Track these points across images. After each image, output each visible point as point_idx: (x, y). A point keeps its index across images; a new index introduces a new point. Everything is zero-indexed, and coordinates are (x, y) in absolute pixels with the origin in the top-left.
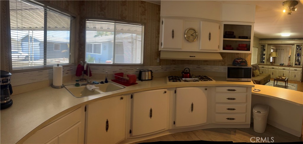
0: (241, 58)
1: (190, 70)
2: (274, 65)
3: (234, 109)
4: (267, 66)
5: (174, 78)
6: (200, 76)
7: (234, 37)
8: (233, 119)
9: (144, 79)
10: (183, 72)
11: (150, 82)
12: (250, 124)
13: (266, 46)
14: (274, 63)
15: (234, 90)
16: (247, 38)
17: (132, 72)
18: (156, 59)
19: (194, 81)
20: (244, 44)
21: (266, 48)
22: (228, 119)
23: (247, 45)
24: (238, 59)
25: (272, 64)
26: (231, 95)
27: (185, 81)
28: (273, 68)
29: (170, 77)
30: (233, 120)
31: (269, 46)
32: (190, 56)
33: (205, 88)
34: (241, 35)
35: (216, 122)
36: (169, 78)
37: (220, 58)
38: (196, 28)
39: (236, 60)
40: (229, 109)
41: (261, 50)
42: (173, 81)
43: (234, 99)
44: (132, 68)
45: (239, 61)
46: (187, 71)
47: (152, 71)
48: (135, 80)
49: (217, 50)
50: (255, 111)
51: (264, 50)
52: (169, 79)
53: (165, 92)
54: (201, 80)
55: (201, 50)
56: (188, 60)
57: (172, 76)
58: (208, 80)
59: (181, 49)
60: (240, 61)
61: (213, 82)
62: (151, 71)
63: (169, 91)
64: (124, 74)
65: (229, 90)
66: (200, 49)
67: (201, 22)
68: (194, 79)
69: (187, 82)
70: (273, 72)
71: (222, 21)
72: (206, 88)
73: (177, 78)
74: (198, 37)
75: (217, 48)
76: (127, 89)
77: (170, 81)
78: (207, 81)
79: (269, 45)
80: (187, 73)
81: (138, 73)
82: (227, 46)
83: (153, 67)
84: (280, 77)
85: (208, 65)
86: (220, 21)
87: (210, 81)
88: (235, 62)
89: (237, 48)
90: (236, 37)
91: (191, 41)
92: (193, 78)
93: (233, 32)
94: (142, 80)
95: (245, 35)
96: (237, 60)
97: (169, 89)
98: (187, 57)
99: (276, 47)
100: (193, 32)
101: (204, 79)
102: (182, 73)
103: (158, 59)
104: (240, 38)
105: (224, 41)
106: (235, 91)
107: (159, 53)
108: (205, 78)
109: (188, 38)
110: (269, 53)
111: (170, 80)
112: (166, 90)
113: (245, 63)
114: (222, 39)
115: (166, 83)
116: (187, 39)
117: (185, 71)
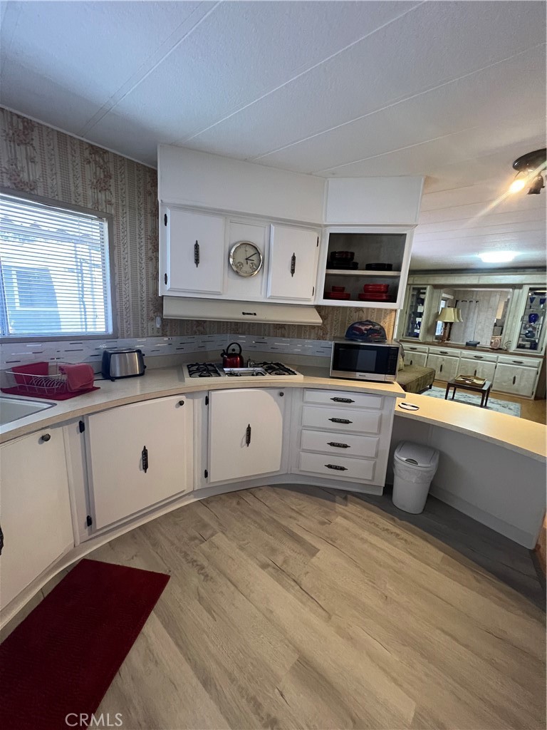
0: (370, 322)
1: (243, 349)
2: (447, 346)
3: (345, 446)
4: (426, 347)
5: (204, 368)
6: (265, 363)
7: (355, 267)
8: (342, 469)
9: (118, 375)
10: (225, 353)
11: (138, 381)
12: (384, 485)
13: (428, 291)
14: (448, 340)
15: (350, 401)
16: (388, 267)
17: (77, 359)
18: (153, 319)
19: (253, 375)
20: (380, 285)
21: (427, 297)
22: (330, 466)
23: (387, 286)
24: (361, 323)
25: (443, 340)
26: (342, 411)
27: (231, 374)
28: (444, 353)
29: (193, 365)
30: (341, 471)
31: (435, 290)
32: (244, 313)
33: (277, 391)
34: (373, 262)
35: (301, 471)
36: (189, 368)
37: (316, 319)
38: (259, 242)
39: (356, 326)
40: (332, 444)
41: (412, 302)
42: (200, 376)
43: (347, 422)
44: (78, 347)
45: (363, 328)
46: (234, 350)
47: (143, 353)
48: (91, 381)
49: (309, 300)
50: (401, 457)
51: (422, 301)
52: (190, 372)
53: (181, 403)
54: (270, 373)
55: (271, 298)
56: (236, 324)
57: (197, 364)
58: (286, 373)
59: (219, 294)
60: (366, 330)
61: (299, 378)
62: (139, 351)
63: (191, 400)
64: (50, 364)
65: (335, 399)
66: (269, 295)
67: (273, 228)
68: (252, 369)
69: (237, 376)
70: (444, 363)
71: (326, 226)
72: (282, 391)
73: (210, 368)
74: (263, 266)
75: (309, 295)
76: (64, 408)
77: (193, 375)
78: (284, 374)
79: (436, 287)
80: (235, 355)
81: (100, 359)
82: (334, 288)
83: (144, 340)
84: (468, 380)
85: (284, 336)
86: (320, 226)
87: (290, 374)
88: (353, 332)
89: (360, 295)
90: (359, 266)
91: (245, 275)
92: (250, 367)
93: (352, 254)
94: (113, 379)
95: (384, 260)
96: (360, 327)
97: (191, 394)
98: (235, 315)
99: (454, 293)
100: (251, 252)
101: (277, 370)
102: (222, 355)
103: (158, 319)
104: (369, 267)
105: (327, 275)
106: (352, 404)
107: (158, 303)
108: (277, 367)
109: (237, 267)
110: (434, 311)
111: (191, 374)
112: (182, 398)
113: (380, 334)
114: (323, 271)
115: (182, 379)
116: (235, 269)
117: (230, 352)
